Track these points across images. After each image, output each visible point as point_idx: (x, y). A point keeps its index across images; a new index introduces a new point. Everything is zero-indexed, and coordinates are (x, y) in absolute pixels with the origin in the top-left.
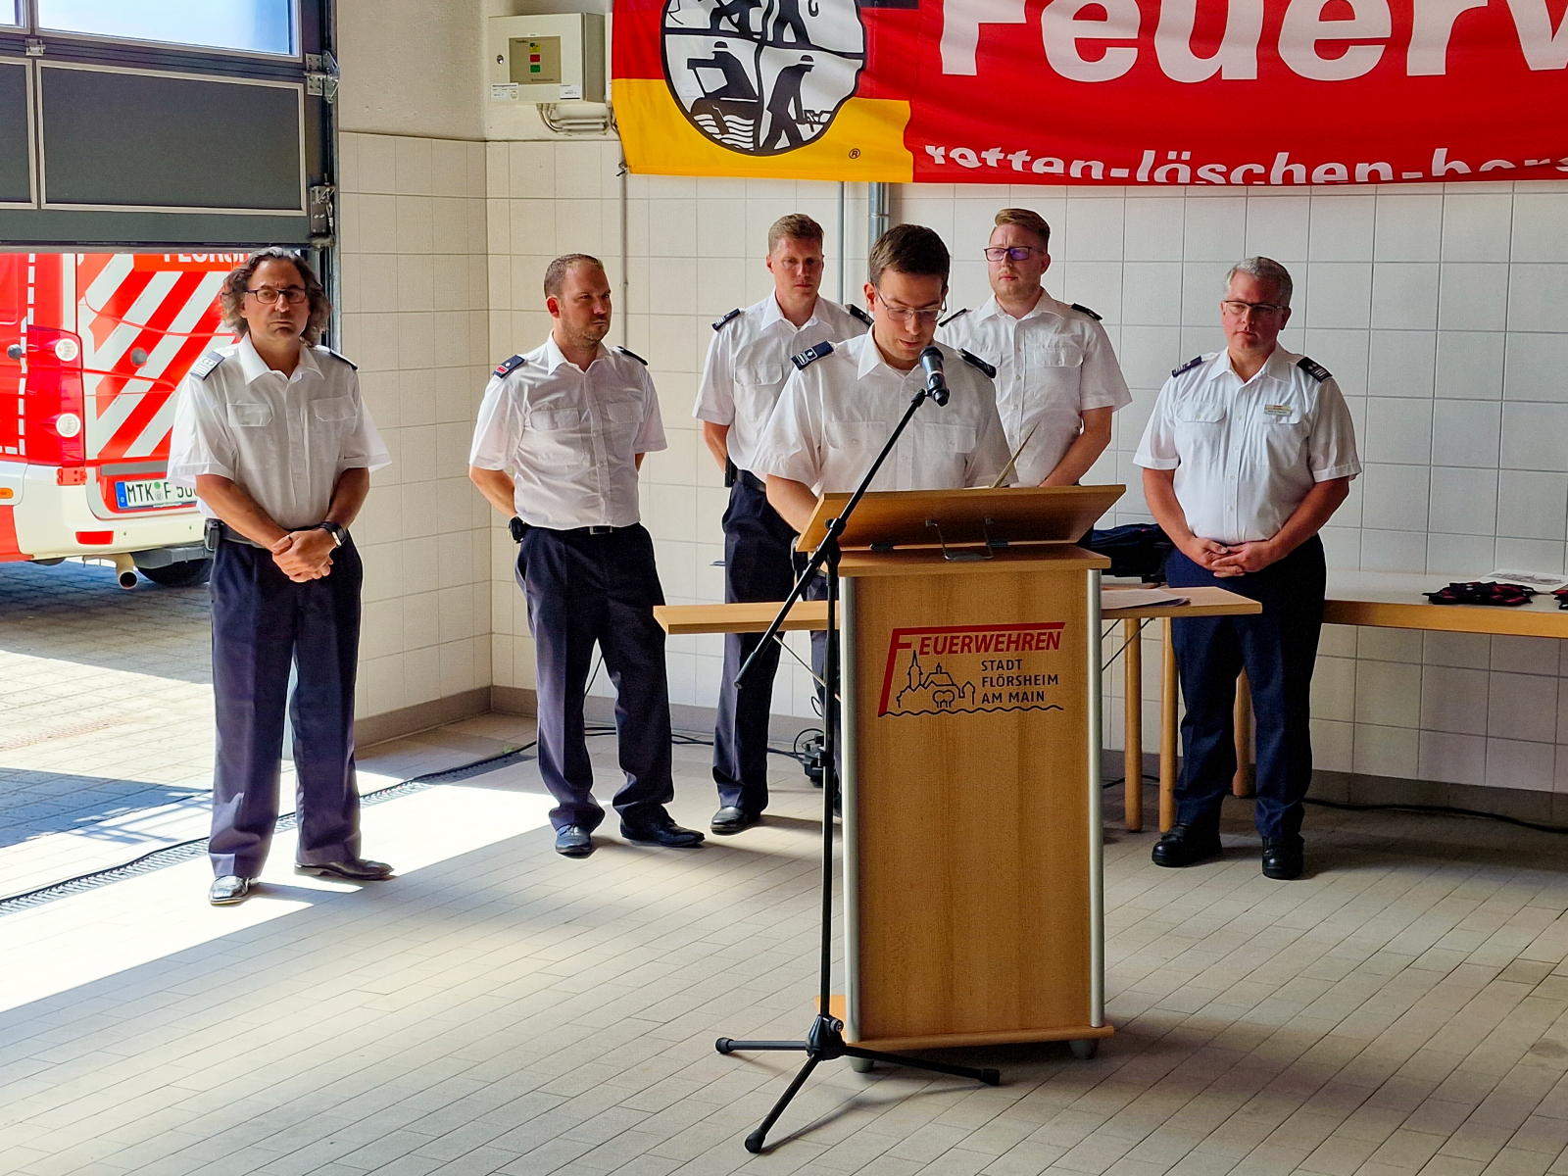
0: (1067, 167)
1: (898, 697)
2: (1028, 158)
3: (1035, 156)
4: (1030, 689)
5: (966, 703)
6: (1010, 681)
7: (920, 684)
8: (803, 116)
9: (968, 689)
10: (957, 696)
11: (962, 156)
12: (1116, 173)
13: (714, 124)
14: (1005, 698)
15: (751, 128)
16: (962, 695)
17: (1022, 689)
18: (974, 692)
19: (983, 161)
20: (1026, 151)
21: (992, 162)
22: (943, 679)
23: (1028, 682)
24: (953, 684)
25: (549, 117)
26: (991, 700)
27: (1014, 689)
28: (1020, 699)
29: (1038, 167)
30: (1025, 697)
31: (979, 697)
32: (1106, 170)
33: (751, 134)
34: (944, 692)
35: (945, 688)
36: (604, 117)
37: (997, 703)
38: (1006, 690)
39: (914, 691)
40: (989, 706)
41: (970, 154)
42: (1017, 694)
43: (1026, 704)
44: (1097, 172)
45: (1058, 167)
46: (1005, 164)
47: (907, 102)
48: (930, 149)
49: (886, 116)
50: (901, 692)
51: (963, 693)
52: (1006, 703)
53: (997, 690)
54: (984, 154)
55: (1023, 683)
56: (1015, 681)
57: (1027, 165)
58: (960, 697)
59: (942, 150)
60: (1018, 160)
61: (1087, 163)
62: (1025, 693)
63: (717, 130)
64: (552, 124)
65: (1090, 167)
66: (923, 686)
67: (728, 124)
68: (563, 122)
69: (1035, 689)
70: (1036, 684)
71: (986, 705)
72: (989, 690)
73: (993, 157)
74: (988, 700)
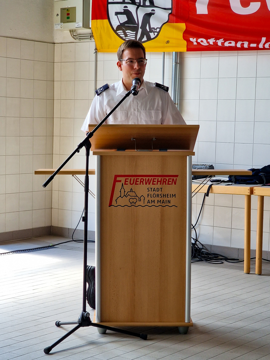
0: (236, 43)
1: (116, 200)
2: (223, 41)
3: (225, 40)
4: (165, 199)
5: (141, 203)
6: (158, 196)
7: (124, 195)
8: (151, 30)
9: (142, 198)
10: (138, 200)
11: (202, 41)
12: (253, 45)
13: (123, 33)
14: (156, 202)
15: (135, 34)
16: (140, 200)
17: (162, 199)
18: (144, 199)
19: (208, 43)
20: (223, 39)
21: (211, 43)
22: (133, 194)
23: (164, 196)
24: (137, 196)
25: (73, 34)
26: (150, 202)
27: (159, 199)
28: (162, 202)
29: (227, 44)
30: (163, 202)
31: (146, 201)
32: (249, 44)
33: (134, 36)
34: (133, 199)
35: (133, 197)
36: (90, 34)
37: (153, 204)
38: (156, 199)
39: (122, 198)
40: (150, 205)
41: (204, 40)
42: (160, 200)
43: (163, 205)
44: (246, 45)
45: (233, 44)
46: (215, 44)
47: (184, 24)
48: (191, 39)
49: (178, 29)
50: (117, 198)
51: (140, 199)
52: (156, 204)
53: (153, 199)
54: (209, 40)
55: (163, 196)
56: (160, 196)
57: (223, 44)
58: (139, 201)
59: (195, 39)
60: (220, 42)
61: (243, 42)
62: (163, 200)
63: (123, 36)
64: (74, 37)
65: (244, 44)
66: (125, 196)
67: (127, 33)
68: (78, 36)
69: (167, 199)
70: (167, 197)
71: (149, 204)
72: (150, 199)
73: (212, 41)
74: (149, 202)
